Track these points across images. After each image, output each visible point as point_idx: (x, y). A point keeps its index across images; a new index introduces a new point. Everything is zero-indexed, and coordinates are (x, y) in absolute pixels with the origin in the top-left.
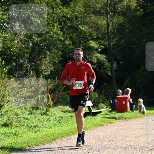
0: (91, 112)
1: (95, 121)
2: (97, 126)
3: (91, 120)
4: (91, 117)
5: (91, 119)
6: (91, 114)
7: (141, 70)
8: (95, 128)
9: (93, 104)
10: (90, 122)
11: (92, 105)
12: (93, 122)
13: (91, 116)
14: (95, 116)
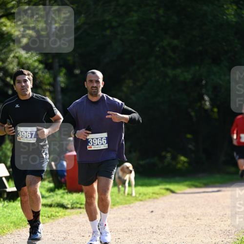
0: (6, 191)
1: (14, 214)
2: (19, 225)
3: (5, 210)
4: (6, 203)
5: (5, 207)
6: (5, 196)
7: (125, 89)
8: (15, 231)
9: (9, 172)
10: (3, 215)
11: (8, 174)
12: (9, 216)
13: (4, 200)
14: (13, 202)
